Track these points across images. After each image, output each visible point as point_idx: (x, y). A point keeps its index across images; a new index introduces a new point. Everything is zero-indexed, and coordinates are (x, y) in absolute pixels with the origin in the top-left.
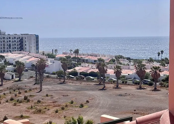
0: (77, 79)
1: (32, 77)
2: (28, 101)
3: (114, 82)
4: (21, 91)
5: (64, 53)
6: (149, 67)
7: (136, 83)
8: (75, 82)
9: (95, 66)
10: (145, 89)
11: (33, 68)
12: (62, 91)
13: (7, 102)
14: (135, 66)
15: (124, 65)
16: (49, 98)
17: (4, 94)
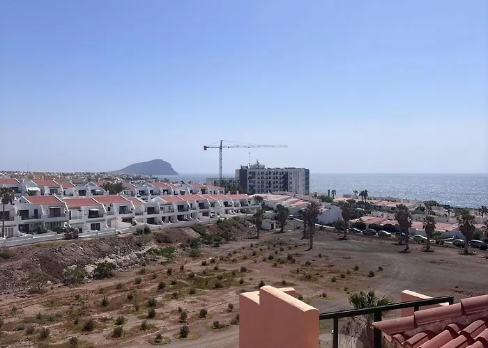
0: (365, 234)
1: (298, 228)
2: (294, 261)
3: (423, 241)
4: (283, 247)
5: (345, 196)
6: (482, 221)
7: (459, 245)
8: (362, 238)
9: (392, 216)
10: (474, 254)
11: (301, 214)
12: (342, 250)
13: (264, 260)
14: (458, 219)
15: (440, 216)
16: (323, 259)
17: (261, 250)
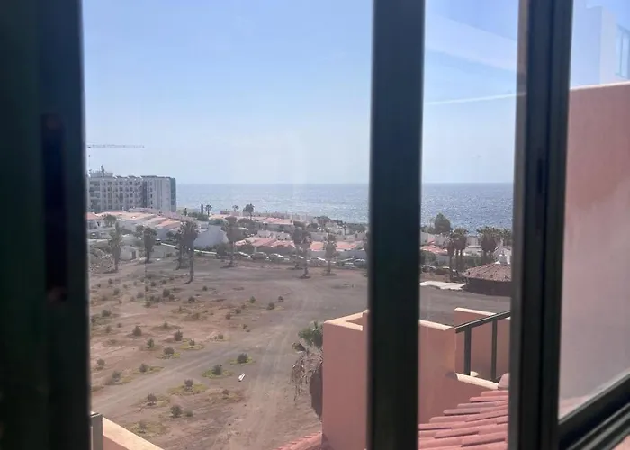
0: (254, 259)
1: (169, 256)
2: (172, 298)
3: (321, 263)
4: (155, 281)
5: (222, 213)
7: (358, 266)
8: (252, 264)
11: (170, 237)
12: (231, 280)
13: (132, 300)
16: (209, 292)
17: (125, 287)
